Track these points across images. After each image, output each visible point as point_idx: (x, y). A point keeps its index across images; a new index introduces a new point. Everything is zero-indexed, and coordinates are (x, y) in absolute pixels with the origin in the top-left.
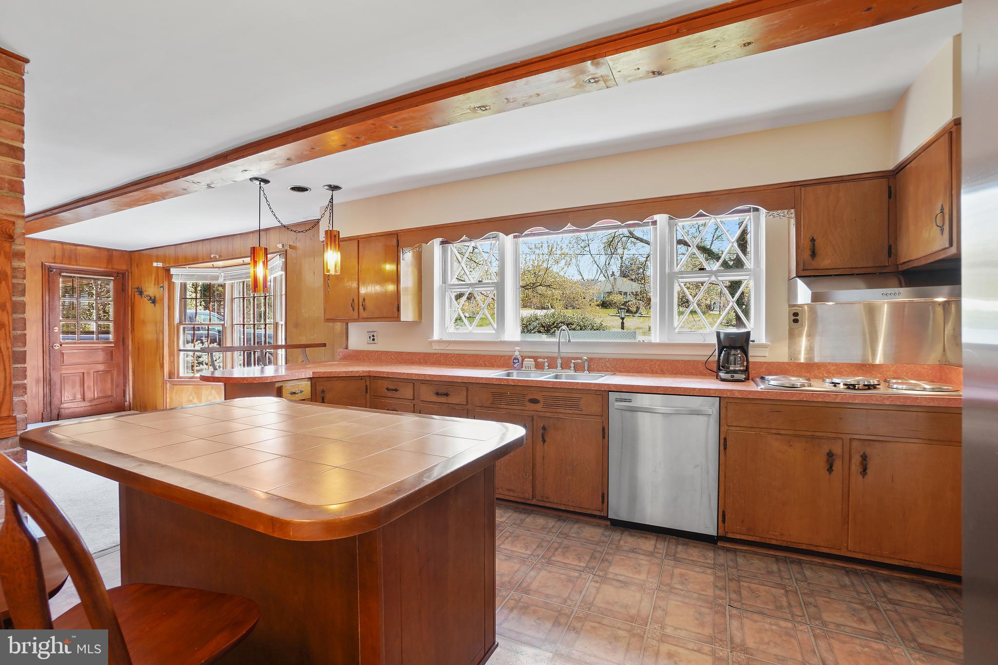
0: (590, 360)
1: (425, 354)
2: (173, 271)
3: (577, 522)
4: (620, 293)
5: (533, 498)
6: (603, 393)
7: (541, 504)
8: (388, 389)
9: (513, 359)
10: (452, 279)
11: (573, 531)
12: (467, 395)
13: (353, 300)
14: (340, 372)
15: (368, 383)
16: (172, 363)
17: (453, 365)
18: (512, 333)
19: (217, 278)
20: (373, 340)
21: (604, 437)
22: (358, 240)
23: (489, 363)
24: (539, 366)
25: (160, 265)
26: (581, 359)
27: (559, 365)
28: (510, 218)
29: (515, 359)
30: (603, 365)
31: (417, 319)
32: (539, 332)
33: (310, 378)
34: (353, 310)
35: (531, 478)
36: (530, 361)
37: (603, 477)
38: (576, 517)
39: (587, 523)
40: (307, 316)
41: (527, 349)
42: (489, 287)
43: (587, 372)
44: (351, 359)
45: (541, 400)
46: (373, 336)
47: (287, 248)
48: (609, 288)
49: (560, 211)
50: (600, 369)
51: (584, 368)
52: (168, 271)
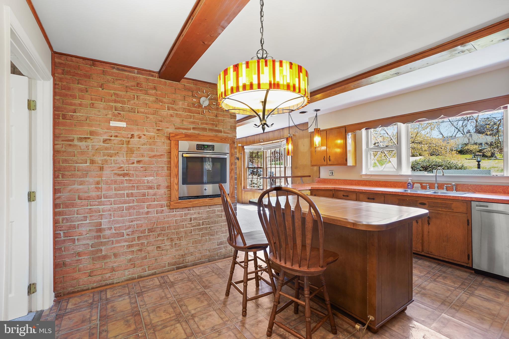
0: (457, 185)
1: (358, 180)
2: (245, 147)
3: (451, 267)
4: (476, 144)
5: (422, 251)
6: (468, 202)
7: (427, 255)
8: (343, 196)
9: (407, 184)
10: (371, 146)
11: (448, 271)
12: (384, 200)
13: (324, 157)
14: (322, 187)
15: (334, 193)
16: (244, 183)
17: (373, 186)
18: (406, 171)
19: (261, 149)
20: (332, 174)
21: (468, 225)
22: (326, 130)
23: (393, 185)
24: (423, 187)
25: (240, 145)
26: (451, 184)
27: (436, 187)
28: (406, 115)
29: (409, 183)
30: (466, 188)
31: (354, 165)
32: (420, 170)
33: (310, 190)
34: (325, 161)
35: (421, 241)
36: (418, 185)
37: (468, 246)
38: (450, 265)
39: (457, 269)
40: (301, 164)
41: (415, 179)
42: (393, 148)
43: (455, 191)
44: (322, 183)
45: (427, 204)
46: (332, 172)
47: (292, 135)
48: (466, 141)
49: (436, 109)
50: (464, 190)
51: (453, 189)
52: (243, 147)
